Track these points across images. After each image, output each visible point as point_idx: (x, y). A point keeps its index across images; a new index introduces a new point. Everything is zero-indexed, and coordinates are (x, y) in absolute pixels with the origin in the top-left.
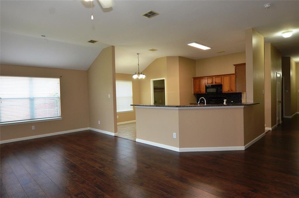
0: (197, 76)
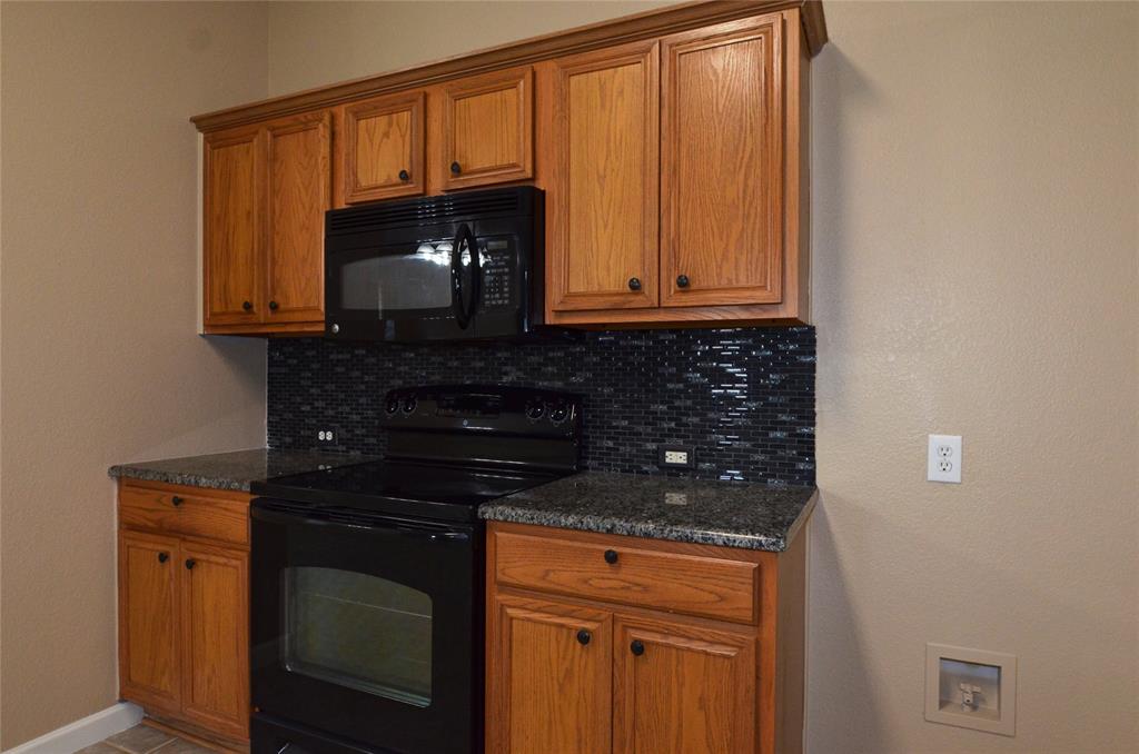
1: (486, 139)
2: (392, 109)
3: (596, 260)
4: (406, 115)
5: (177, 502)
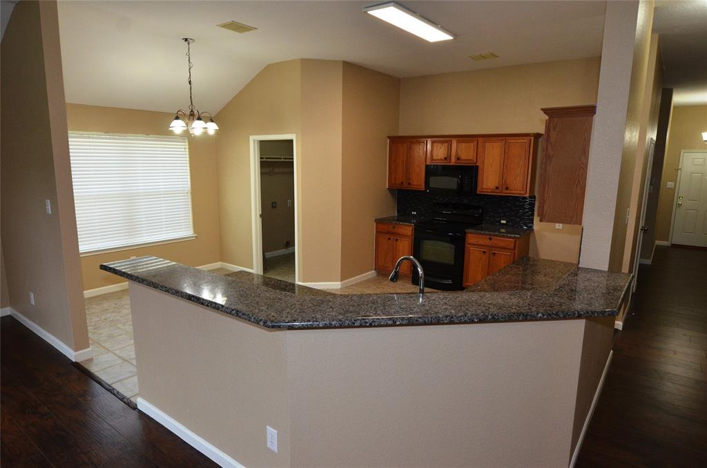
0: (401, 133)
1: (466, 153)
2: (442, 142)
3: (489, 181)
4: (446, 144)
5: (394, 227)
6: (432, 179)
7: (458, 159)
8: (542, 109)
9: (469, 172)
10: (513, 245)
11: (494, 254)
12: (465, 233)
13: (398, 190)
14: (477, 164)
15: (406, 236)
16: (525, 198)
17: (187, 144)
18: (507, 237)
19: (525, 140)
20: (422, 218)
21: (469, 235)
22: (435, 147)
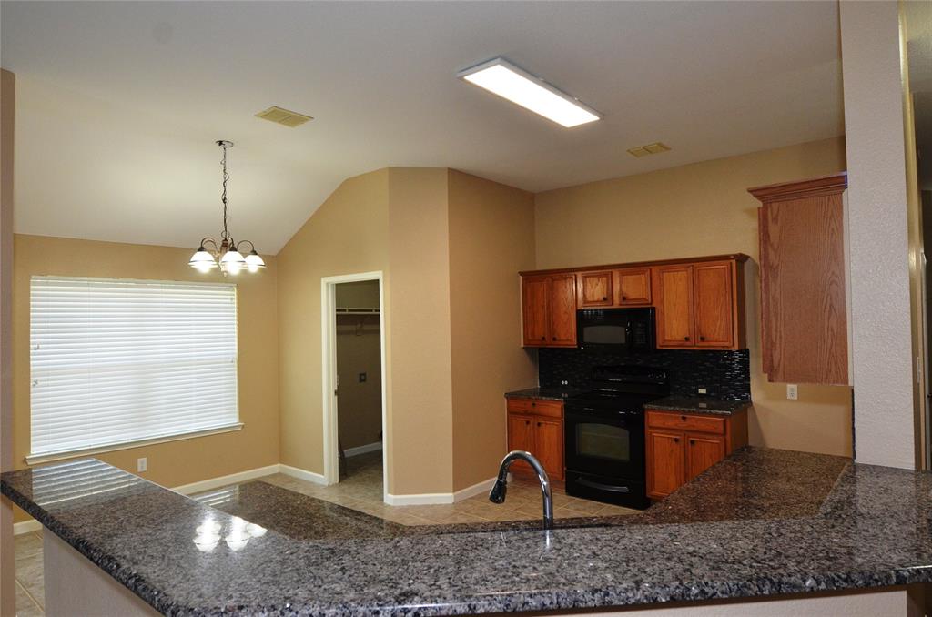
0: (539, 268)
1: (635, 290)
2: (599, 276)
3: (673, 329)
4: (604, 279)
5: (534, 405)
6: (587, 330)
7: (624, 299)
8: (751, 191)
9: (640, 318)
10: (722, 428)
11: (692, 442)
12: (643, 411)
13: (540, 349)
14: (654, 305)
15: (551, 418)
16: (731, 353)
17: (235, 293)
18: (710, 414)
19: (723, 265)
20: (577, 389)
21: (650, 413)
22: (589, 286)
